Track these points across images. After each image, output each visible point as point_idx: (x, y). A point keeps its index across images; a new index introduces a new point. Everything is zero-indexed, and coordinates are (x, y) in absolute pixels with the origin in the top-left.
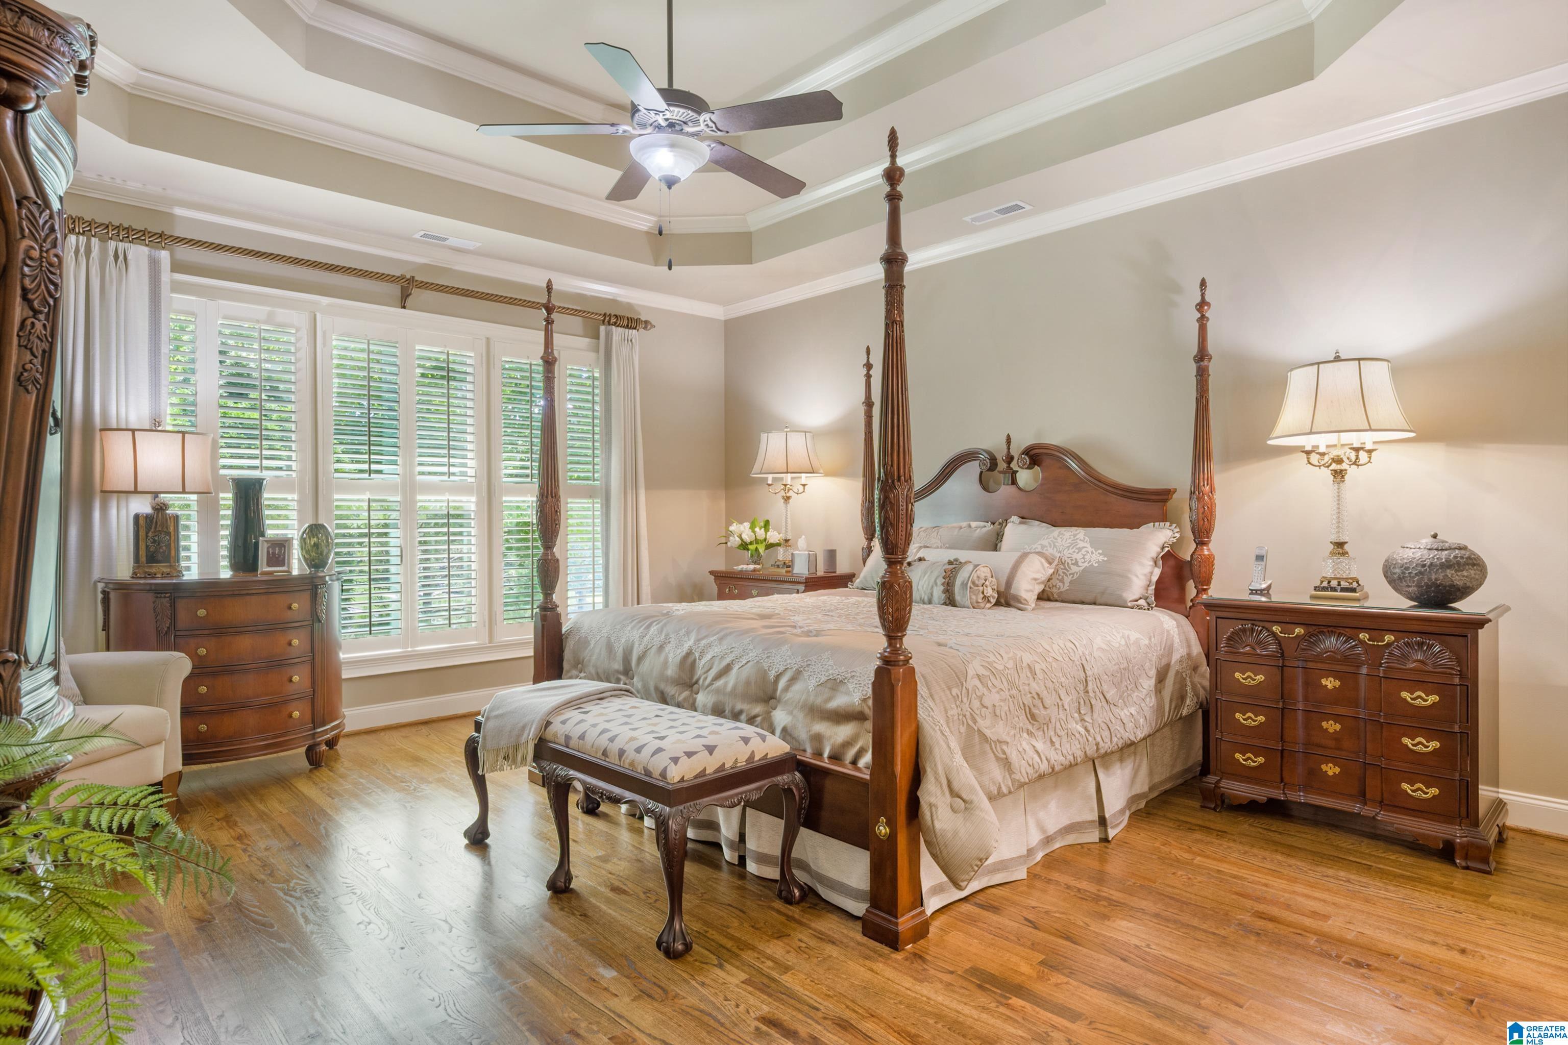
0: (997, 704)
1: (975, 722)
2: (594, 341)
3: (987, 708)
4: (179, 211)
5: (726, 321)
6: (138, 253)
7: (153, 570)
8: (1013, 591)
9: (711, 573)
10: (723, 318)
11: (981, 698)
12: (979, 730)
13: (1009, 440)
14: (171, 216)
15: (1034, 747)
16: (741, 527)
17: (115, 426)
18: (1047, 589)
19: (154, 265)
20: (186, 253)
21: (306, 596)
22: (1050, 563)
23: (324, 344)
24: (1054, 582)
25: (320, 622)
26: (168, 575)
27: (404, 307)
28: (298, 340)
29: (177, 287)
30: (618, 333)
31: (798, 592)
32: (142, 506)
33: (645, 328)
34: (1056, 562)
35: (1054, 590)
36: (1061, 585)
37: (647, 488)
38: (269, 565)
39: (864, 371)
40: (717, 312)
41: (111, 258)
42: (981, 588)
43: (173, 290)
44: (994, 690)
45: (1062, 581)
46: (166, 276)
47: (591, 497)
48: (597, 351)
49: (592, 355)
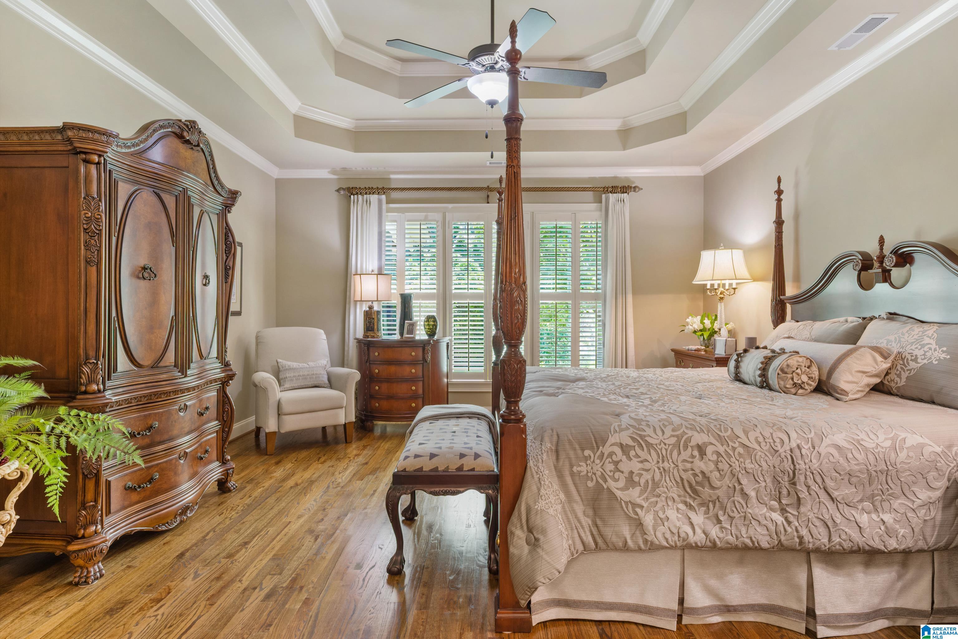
0: (636, 472)
1: (606, 481)
2: (599, 204)
3: (622, 472)
4: (392, 176)
5: (704, 176)
6: (374, 198)
7: (368, 334)
8: (832, 381)
9: (672, 350)
10: (702, 174)
11: (616, 463)
12: (608, 488)
13: (882, 241)
14: (390, 179)
15: (690, 518)
16: (695, 320)
17: (365, 273)
18: (886, 382)
19: (380, 201)
20: (395, 195)
21: (420, 350)
22: (885, 358)
23: (449, 228)
24: (892, 376)
25: (426, 362)
26: (373, 337)
27: (488, 203)
28: (437, 226)
29: (389, 210)
30: (613, 197)
31: (713, 367)
32: (365, 308)
33: (634, 191)
34: (892, 358)
35: (893, 384)
36: (898, 379)
37: (634, 293)
38: (408, 334)
39: (776, 197)
40: (697, 171)
41: (365, 202)
42: (790, 376)
43: (387, 212)
44: (635, 460)
45: (899, 376)
46: (384, 206)
47: (596, 300)
48: (601, 210)
49: (597, 214)
